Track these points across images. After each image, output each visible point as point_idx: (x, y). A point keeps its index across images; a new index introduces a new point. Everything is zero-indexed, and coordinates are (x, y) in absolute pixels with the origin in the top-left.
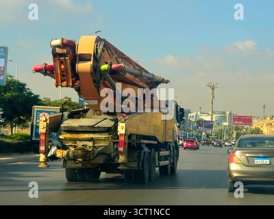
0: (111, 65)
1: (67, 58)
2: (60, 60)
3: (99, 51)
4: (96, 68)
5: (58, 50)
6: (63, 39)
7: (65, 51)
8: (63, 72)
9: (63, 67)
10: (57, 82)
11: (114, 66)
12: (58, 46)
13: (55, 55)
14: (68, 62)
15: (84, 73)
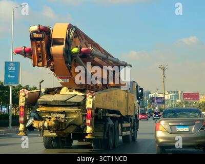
0: (81, 48)
1: (43, 42)
2: (36, 43)
3: (71, 36)
4: (67, 51)
5: (36, 35)
6: (39, 26)
7: (41, 36)
8: (40, 54)
9: (39, 49)
10: (34, 63)
11: (83, 49)
12: (36, 32)
13: (33, 39)
14: (44, 45)
15: (58, 55)
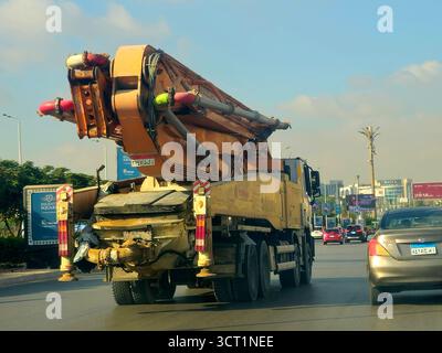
0: (173, 94)
1: (95, 86)
2: (82, 90)
3: (151, 71)
4: (146, 102)
5: (79, 74)
6: (86, 53)
7: (90, 73)
8: (91, 111)
9: (89, 102)
10: (80, 130)
11: (178, 95)
12: (79, 67)
13: (75, 82)
14: (98, 93)
15: (127, 111)
